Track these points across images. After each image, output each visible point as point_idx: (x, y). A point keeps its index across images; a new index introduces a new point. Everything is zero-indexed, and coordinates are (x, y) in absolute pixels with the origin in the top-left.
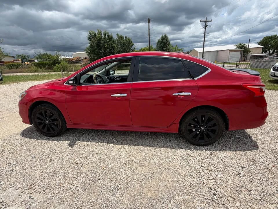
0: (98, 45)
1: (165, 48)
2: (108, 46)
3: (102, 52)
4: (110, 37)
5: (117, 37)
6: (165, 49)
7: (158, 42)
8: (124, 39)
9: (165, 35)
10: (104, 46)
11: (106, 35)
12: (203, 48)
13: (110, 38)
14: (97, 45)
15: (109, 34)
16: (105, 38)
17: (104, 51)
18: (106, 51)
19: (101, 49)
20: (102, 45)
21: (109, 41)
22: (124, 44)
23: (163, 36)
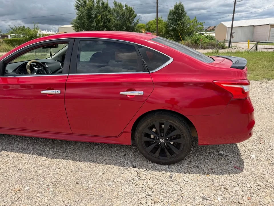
0: (89, 16)
1: (179, 21)
2: (101, 18)
3: (93, 26)
4: (105, 5)
5: (114, 6)
6: (179, 22)
7: (171, 12)
8: (125, 8)
9: (180, 4)
10: (96, 17)
11: (100, 3)
12: (231, 22)
13: (105, 7)
14: (86, 16)
15: (104, 1)
16: (98, 7)
17: (97, 24)
18: (99, 25)
19: (92, 22)
20: (93, 16)
21: (104, 11)
22: (123, 15)
23: (177, 4)
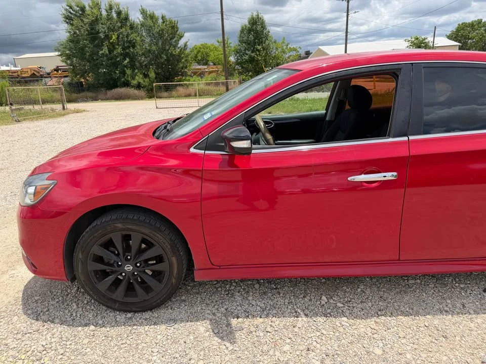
0: (93, 35)
1: (259, 45)
2: (118, 38)
3: (103, 54)
4: (123, 16)
5: (140, 17)
6: (259, 47)
7: (242, 31)
8: (160, 21)
9: (258, 15)
10: (107, 37)
11: (113, 10)
13: (123, 19)
14: (87, 35)
15: (121, 9)
16: (109, 18)
17: (110, 51)
18: (115, 52)
19: (100, 46)
20: (102, 35)
21: (121, 27)
22: (161, 34)
23: (252, 15)
